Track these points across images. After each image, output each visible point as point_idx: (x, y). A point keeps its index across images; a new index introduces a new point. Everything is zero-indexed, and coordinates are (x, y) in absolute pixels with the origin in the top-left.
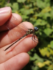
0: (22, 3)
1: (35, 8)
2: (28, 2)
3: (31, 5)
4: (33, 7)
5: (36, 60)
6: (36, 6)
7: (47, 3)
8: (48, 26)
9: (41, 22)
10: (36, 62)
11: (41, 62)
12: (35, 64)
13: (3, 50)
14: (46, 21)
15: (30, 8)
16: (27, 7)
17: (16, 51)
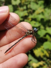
0: (16, 5)
1: (30, 10)
2: (22, 4)
3: (25, 8)
4: (27, 9)
5: (31, 60)
6: (30, 9)
8: (42, 27)
9: (35, 24)
10: (31, 62)
11: (35, 62)
12: (30, 64)
14: (39, 22)
15: (24, 10)
16: (22, 9)
17: (14, 51)
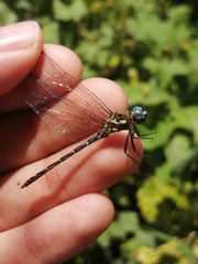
7: (177, 24)
13: (19, 184)
